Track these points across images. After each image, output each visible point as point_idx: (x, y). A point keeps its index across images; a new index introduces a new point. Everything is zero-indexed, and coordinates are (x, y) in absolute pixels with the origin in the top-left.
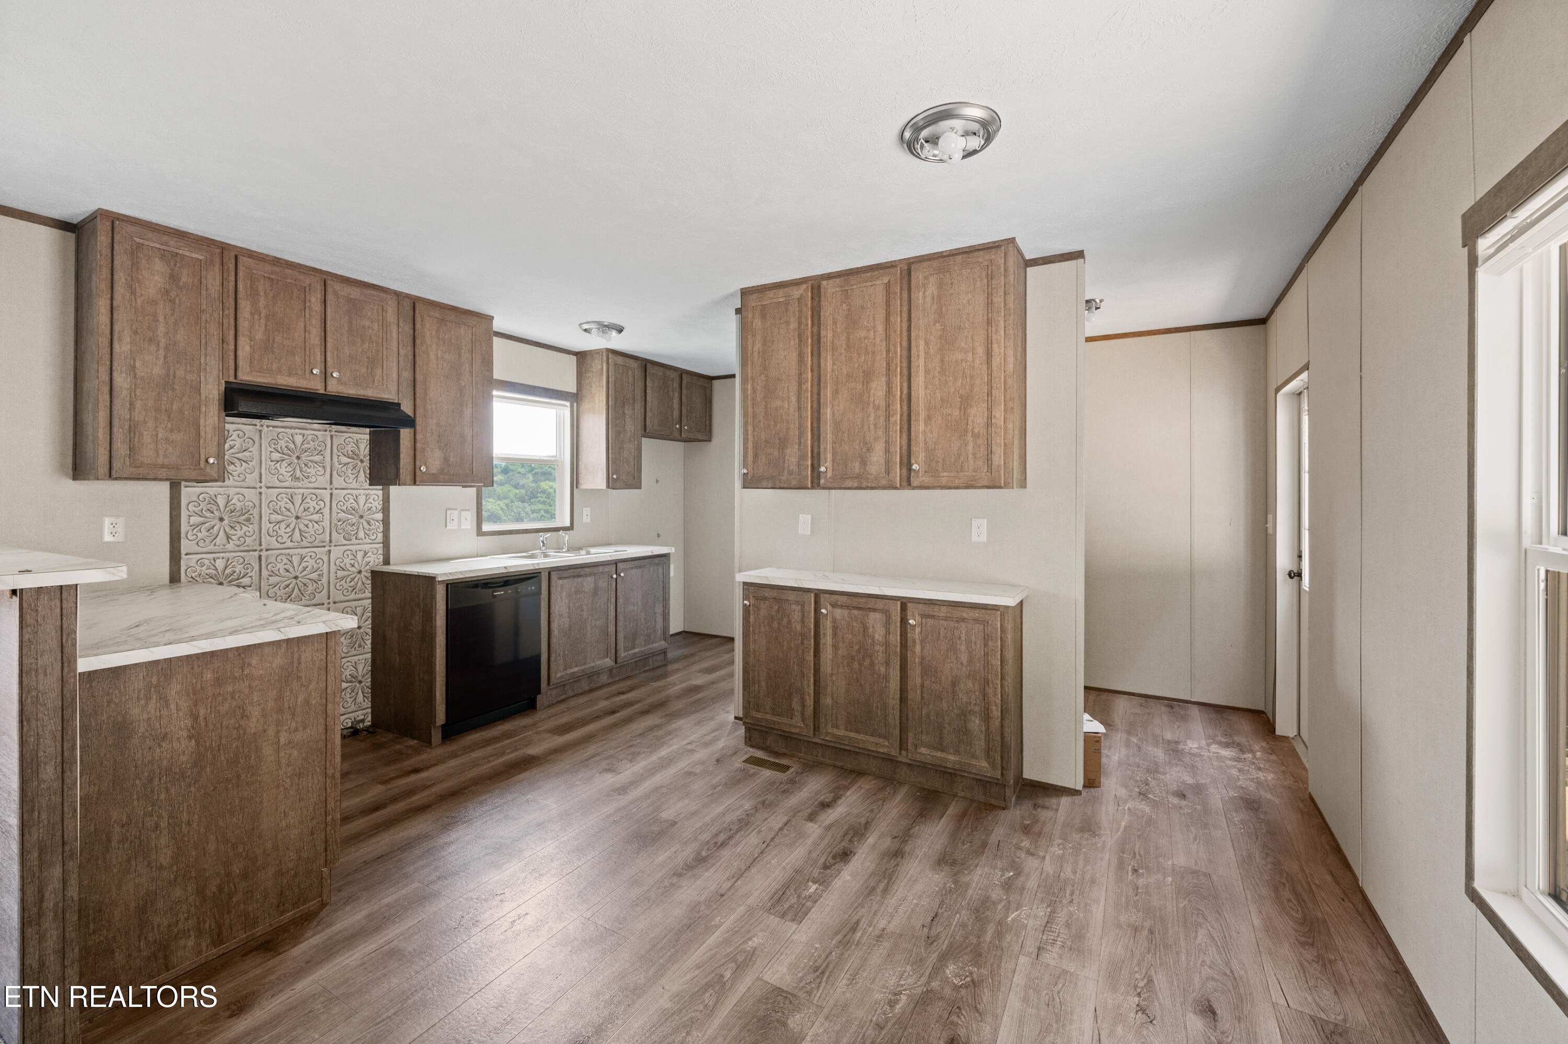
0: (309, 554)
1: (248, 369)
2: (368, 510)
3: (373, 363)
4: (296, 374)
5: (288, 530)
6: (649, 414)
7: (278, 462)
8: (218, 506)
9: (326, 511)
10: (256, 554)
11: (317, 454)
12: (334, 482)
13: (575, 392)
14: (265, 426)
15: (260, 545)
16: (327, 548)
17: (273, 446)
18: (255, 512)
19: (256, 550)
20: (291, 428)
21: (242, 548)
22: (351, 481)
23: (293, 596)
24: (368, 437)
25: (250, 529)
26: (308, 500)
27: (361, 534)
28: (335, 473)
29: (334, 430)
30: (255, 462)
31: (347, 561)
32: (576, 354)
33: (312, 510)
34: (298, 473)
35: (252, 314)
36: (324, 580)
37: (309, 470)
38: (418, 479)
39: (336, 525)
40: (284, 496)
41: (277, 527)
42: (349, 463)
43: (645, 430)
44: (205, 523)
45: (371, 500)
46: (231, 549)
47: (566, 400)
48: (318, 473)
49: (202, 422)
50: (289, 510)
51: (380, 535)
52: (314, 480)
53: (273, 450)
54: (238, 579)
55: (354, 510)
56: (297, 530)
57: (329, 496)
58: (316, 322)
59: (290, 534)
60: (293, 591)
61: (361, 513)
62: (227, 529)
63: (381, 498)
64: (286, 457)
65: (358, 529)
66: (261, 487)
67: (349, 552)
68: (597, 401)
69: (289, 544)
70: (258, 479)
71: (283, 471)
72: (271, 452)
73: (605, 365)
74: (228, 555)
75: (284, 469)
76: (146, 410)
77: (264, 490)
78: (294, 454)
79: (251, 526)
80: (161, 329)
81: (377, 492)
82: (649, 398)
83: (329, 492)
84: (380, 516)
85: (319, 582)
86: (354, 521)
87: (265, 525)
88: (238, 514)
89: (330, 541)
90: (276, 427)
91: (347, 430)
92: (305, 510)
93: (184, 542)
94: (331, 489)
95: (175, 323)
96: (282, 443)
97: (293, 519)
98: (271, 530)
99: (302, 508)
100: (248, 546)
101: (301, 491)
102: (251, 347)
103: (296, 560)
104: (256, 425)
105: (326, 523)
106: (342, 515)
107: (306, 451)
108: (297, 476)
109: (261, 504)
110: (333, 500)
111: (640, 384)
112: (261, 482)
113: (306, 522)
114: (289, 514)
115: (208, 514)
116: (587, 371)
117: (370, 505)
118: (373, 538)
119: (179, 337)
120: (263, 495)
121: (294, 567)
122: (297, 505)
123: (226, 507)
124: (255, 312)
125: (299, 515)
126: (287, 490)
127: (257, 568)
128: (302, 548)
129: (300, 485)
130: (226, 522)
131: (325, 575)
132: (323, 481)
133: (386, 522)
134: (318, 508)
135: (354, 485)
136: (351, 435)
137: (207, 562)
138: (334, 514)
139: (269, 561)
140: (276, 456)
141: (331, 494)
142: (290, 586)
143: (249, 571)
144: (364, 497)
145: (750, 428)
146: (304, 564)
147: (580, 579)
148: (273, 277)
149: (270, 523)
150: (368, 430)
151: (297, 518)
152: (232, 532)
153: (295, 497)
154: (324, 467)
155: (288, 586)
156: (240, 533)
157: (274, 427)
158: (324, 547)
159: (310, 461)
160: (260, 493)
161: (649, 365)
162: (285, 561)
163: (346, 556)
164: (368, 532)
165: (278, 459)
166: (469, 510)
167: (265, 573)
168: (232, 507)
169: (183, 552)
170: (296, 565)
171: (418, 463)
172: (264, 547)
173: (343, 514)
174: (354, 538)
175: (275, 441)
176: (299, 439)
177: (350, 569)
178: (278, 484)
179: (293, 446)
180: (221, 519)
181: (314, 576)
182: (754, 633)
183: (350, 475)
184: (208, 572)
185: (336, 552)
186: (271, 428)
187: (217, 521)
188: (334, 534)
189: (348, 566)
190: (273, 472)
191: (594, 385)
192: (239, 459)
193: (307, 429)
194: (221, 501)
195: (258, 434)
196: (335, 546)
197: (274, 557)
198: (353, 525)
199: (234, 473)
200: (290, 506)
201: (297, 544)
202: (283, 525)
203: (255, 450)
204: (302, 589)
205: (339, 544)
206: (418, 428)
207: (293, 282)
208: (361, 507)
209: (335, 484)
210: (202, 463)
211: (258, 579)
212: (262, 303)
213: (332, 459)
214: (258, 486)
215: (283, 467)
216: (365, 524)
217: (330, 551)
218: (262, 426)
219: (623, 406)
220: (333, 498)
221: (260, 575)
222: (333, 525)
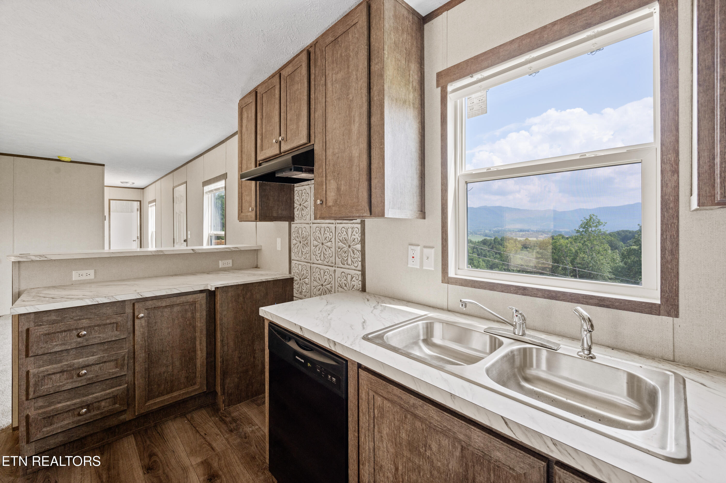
0: (327, 271)
2: (353, 241)
5: (319, 252)
8: (299, 234)
9: (333, 240)
10: (310, 265)
14: (312, 184)
16: (334, 268)
18: (310, 238)
19: (309, 263)
21: (306, 260)
25: (308, 249)
26: (326, 232)
27: (349, 261)
30: (309, 208)
31: (342, 280)
33: (328, 239)
39: (338, 251)
40: (318, 228)
41: (316, 249)
44: (296, 244)
45: (354, 233)
46: (303, 260)
51: (360, 264)
54: (305, 279)
55: (346, 240)
56: (322, 252)
59: (320, 255)
61: (349, 243)
62: (302, 248)
63: (360, 232)
65: (348, 256)
67: (343, 274)
74: (302, 263)
77: (312, 225)
79: (308, 247)
81: (358, 225)
84: (359, 247)
86: (346, 250)
87: (312, 247)
88: (304, 240)
89: (335, 263)
92: (325, 239)
93: (292, 253)
94: (335, 224)
98: (314, 251)
99: (324, 237)
100: (308, 259)
101: (324, 225)
105: (333, 249)
109: (311, 233)
110: (336, 232)
112: (311, 220)
113: (325, 247)
114: (319, 240)
115: (297, 239)
117: (354, 237)
118: (356, 265)
120: (312, 228)
121: (322, 278)
122: (322, 235)
123: (301, 235)
125: (323, 242)
126: (319, 225)
127: (310, 274)
128: (324, 265)
129: (323, 221)
131: (333, 288)
133: (363, 253)
137: (297, 266)
139: (314, 271)
141: (335, 227)
143: (308, 275)
144: (351, 229)
146: (325, 277)
149: (314, 246)
151: (322, 244)
152: (303, 250)
156: (306, 251)
160: (310, 227)
162: (319, 273)
163: (342, 277)
164: (353, 260)
166: (432, 248)
168: (303, 235)
169: (292, 258)
170: (322, 276)
172: (312, 261)
173: (341, 243)
174: (346, 263)
177: (344, 287)
181: (329, 287)
184: (297, 271)
185: (338, 272)
187: (299, 243)
188: (337, 258)
189: (343, 284)
195: (310, 190)
196: (337, 267)
197: (315, 269)
198: (345, 252)
199: (303, 215)
200: (320, 235)
201: (322, 262)
202: (318, 248)
203: (309, 200)
205: (339, 266)
208: (349, 238)
211: (310, 281)
214: (310, 223)
216: (351, 252)
220: (336, 230)
221: (311, 279)
222: (336, 251)
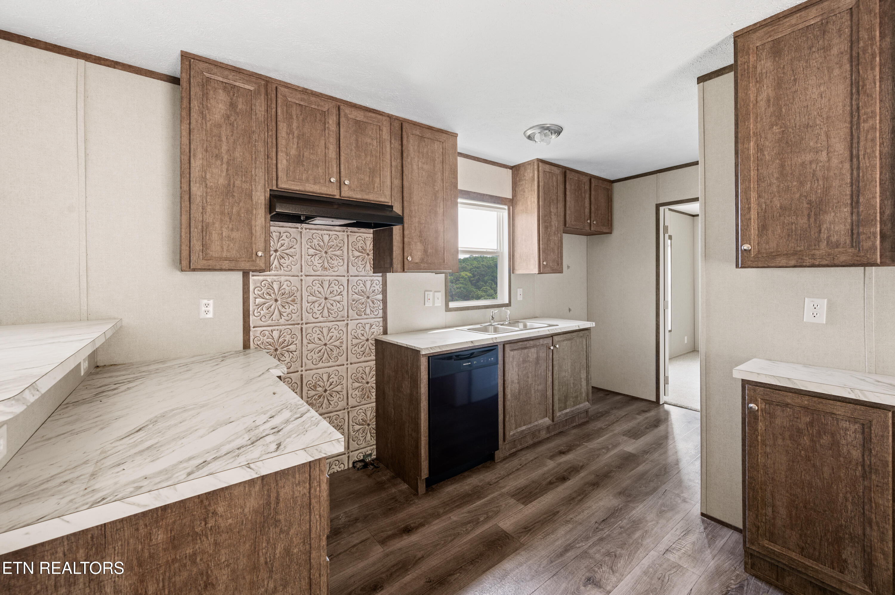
0: (334, 327)
1: (285, 179)
2: (373, 292)
3: (373, 172)
4: (320, 183)
5: (320, 308)
6: (568, 212)
7: (313, 256)
8: (274, 290)
9: (345, 293)
10: (299, 326)
11: (338, 250)
12: (350, 271)
13: (511, 198)
14: (304, 229)
15: (302, 320)
16: (346, 322)
17: (309, 244)
18: (298, 294)
19: (299, 324)
20: (321, 230)
21: (290, 322)
22: (361, 270)
23: (324, 359)
24: (371, 236)
25: (295, 308)
26: (333, 285)
27: (368, 311)
28: (350, 264)
29: (349, 231)
30: (298, 257)
31: (359, 331)
32: (511, 168)
33: (335, 292)
34: (326, 265)
35: (288, 134)
36: (344, 346)
37: (333, 262)
38: (406, 267)
39: (352, 304)
40: (317, 282)
41: (313, 306)
42: (359, 256)
43: (565, 225)
44: (265, 304)
45: (374, 285)
46: (283, 323)
47: (505, 204)
48: (339, 264)
49: (253, 223)
50: (320, 293)
51: (381, 312)
52: (336, 269)
53: (309, 247)
54: (287, 346)
55: (363, 292)
56: (326, 308)
57: (347, 282)
58: (333, 140)
59: (321, 311)
60: (323, 355)
61: (368, 295)
62: (280, 308)
63: (381, 283)
64: (318, 252)
65: (366, 307)
66: (302, 276)
67: (360, 325)
68: (529, 203)
69: (321, 319)
70: (300, 270)
71: (316, 263)
72: (308, 248)
73: (536, 172)
74: (280, 327)
75: (316, 261)
76: (214, 214)
77: (303, 278)
78: (323, 249)
79: (295, 305)
80: (224, 148)
81: (378, 277)
82: (568, 199)
83: (346, 278)
84: (380, 297)
85: (341, 348)
86: (363, 301)
87: (305, 305)
88: (287, 296)
89: (348, 317)
90: (311, 229)
91: (358, 231)
92: (331, 293)
93: (251, 318)
94: (348, 276)
95: (234, 142)
96: (315, 242)
97: (323, 300)
98: (309, 308)
99: (329, 291)
100: (294, 321)
101: (328, 278)
102: (287, 160)
103: (325, 331)
104: (298, 228)
105: (345, 303)
106: (356, 297)
107: (331, 248)
108: (326, 267)
109: (302, 288)
110: (349, 285)
111: (561, 187)
112: (302, 272)
113: (332, 302)
114: (320, 295)
115: (268, 297)
116: (520, 181)
117: (374, 288)
118: (376, 313)
119: (237, 154)
120: (303, 281)
121: (324, 337)
122: (326, 289)
123: (279, 291)
124: (290, 132)
125: (327, 296)
126: (319, 278)
127: (299, 338)
128: (329, 322)
129: (326, 273)
130: (279, 302)
131: (345, 343)
132: (342, 270)
133: (384, 301)
134: (339, 291)
135: (363, 273)
136: (361, 234)
137: (267, 333)
138: (350, 296)
139: (308, 332)
140: (311, 251)
141: (348, 280)
142: (322, 351)
143: (294, 340)
144: (370, 282)
145: (753, 195)
146: (330, 334)
147: (526, 351)
148: (302, 103)
149: (308, 303)
150: (372, 231)
151: (326, 299)
152: (283, 310)
153: (324, 282)
154: (343, 259)
155: (320, 351)
156: (288, 311)
157: (310, 229)
158: (344, 321)
159: (334, 255)
160: (301, 280)
161: (568, 172)
162: (318, 332)
163: (358, 328)
164: (372, 309)
165: (313, 254)
166: (440, 292)
167: (305, 341)
168: (283, 291)
169: (252, 325)
170: (325, 335)
171: (406, 254)
172: (304, 321)
173: (356, 295)
174: (363, 314)
175: (311, 240)
176: (326, 238)
177: (361, 338)
178: (313, 273)
179: (322, 244)
180: (276, 300)
181: (337, 343)
182: (764, 443)
183: (361, 266)
184: (268, 340)
185: (352, 325)
186: (308, 230)
187: (273, 302)
188: (350, 311)
189: (360, 335)
190: (309, 264)
191: (526, 190)
192: (287, 254)
193: (331, 231)
194: (276, 286)
195: (299, 235)
196: (351, 320)
197: (311, 329)
198: (363, 303)
199: (284, 265)
200: (321, 289)
201: (326, 319)
202: (316, 305)
203: (297, 246)
204: (329, 353)
205: (353, 318)
206: (406, 225)
207: (316, 107)
208: (368, 290)
209: (351, 273)
210: (254, 256)
211: (300, 346)
212: (295, 125)
213: (348, 254)
214: (299, 275)
215: (316, 260)
216: (371, 303)
217: (347, 324)
218: (302, 228)
219: (550, 206)
220: (349, 283)
221: (302, 343)
222: (349, 304)
